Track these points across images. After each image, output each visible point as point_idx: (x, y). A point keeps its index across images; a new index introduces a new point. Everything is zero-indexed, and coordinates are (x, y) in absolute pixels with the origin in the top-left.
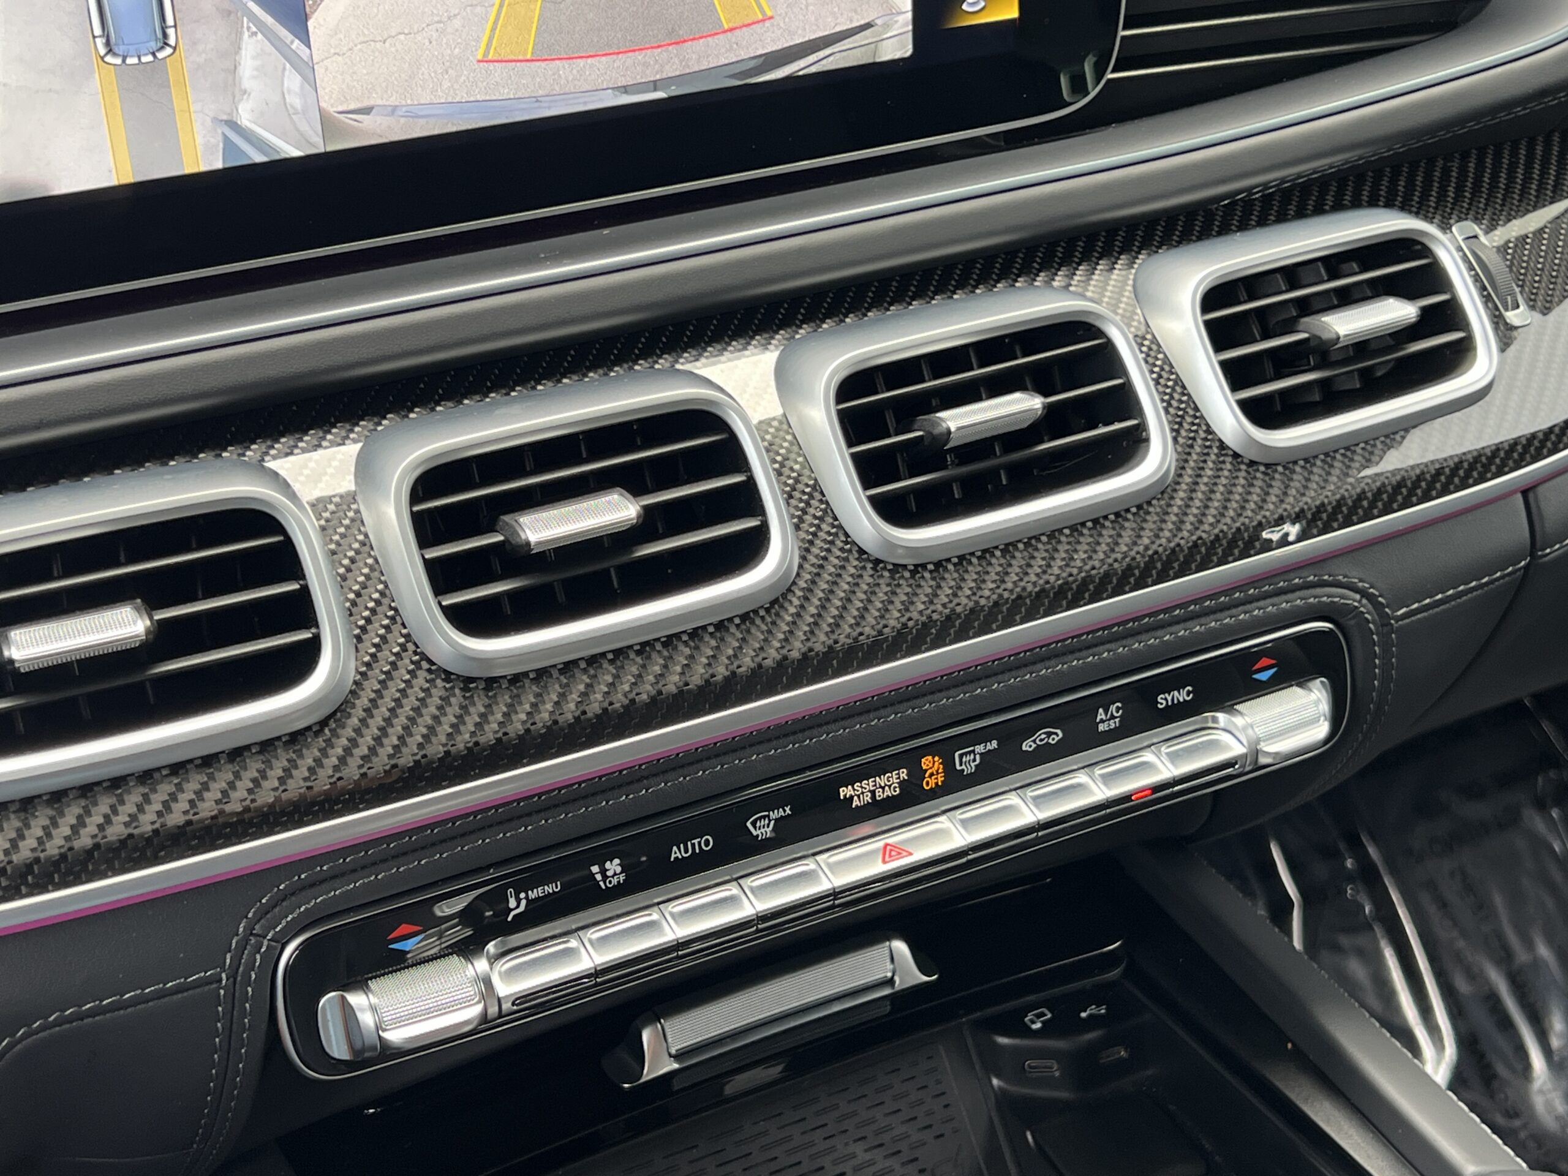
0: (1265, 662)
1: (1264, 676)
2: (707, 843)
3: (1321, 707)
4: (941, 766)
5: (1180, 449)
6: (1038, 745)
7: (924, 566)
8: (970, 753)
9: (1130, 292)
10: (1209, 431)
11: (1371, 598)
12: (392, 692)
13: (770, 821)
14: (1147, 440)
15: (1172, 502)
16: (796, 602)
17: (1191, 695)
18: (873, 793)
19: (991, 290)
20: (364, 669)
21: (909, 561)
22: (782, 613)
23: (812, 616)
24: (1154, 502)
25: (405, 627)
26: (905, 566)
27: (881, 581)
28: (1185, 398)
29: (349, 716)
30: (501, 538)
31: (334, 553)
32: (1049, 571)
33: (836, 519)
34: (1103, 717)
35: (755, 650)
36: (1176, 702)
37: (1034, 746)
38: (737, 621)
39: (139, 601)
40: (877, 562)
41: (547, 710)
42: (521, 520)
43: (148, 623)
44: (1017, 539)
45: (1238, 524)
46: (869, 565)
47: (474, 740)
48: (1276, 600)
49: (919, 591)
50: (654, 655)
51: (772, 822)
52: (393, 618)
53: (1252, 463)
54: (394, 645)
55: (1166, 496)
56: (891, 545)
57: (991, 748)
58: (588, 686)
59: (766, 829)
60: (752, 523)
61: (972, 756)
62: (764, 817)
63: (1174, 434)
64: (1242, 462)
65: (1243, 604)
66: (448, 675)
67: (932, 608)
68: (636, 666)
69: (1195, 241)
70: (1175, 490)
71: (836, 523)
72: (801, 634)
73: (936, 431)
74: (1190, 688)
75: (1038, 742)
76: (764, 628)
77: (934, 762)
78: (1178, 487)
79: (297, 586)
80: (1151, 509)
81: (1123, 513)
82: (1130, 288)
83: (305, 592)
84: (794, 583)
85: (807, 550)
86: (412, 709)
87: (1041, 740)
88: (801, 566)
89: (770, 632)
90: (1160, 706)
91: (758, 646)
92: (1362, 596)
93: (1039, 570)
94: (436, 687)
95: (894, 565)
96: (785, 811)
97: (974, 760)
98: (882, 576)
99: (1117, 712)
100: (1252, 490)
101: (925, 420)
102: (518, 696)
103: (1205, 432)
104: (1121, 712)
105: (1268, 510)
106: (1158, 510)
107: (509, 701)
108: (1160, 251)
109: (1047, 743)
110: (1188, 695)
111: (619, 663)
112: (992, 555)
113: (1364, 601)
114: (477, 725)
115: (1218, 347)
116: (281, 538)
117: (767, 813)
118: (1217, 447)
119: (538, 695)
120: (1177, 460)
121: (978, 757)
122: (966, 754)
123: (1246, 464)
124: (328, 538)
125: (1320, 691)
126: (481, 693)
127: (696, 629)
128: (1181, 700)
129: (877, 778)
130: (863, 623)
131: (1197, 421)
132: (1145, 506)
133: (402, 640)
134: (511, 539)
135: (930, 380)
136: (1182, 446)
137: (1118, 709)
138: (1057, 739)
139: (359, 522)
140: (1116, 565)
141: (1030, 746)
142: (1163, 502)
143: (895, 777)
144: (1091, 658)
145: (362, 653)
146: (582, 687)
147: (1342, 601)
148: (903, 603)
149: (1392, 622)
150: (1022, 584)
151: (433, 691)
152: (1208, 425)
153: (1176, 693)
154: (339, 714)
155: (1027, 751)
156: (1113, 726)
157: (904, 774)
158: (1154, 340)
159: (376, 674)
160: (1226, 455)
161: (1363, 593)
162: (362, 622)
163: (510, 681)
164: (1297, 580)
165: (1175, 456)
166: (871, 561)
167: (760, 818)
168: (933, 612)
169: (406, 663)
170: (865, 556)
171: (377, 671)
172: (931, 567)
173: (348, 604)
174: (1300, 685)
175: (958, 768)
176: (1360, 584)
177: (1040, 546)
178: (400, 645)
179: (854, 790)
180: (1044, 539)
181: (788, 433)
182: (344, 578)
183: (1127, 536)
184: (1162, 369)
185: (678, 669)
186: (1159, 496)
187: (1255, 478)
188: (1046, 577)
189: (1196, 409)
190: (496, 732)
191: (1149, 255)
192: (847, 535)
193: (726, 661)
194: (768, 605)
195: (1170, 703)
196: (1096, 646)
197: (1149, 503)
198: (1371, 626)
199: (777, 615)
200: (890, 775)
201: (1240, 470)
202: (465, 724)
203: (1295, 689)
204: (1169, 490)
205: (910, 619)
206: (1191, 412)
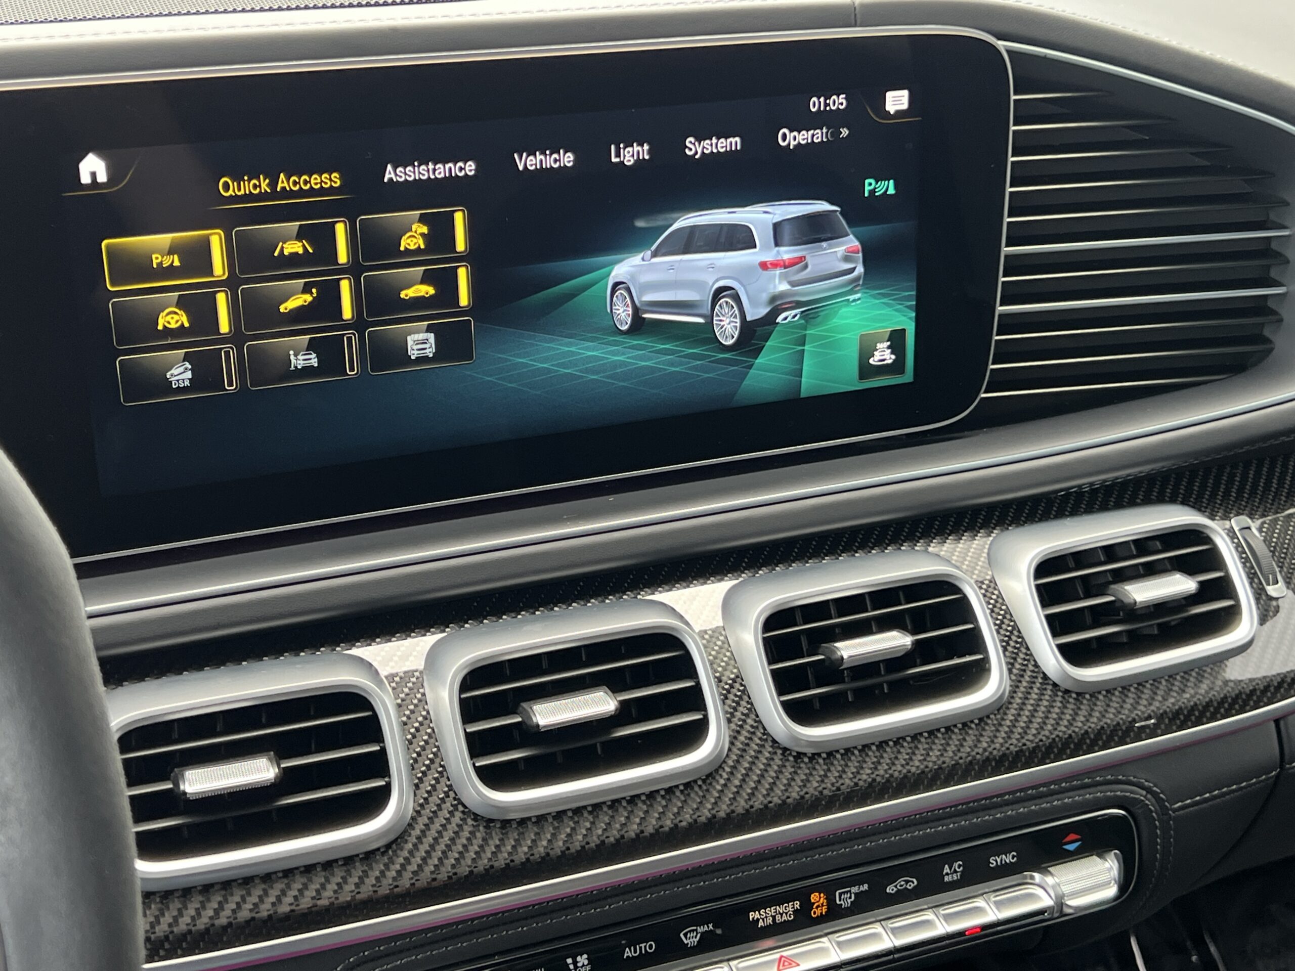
0: (1072, 836)
1: (1071, 847)
2: (651, 947)
3: (1112, 874)
4: (825, 901)
5: (1013, 677)
6: (898, 889)
7: (819, 755)
8: (847, 892)
9: (985, 558)
10: (1036, 665)
11: (1155, 795)
12: (436, 826)
13: (697, 934)
14: (989, 670)
15: (1005, 717)
16: (725, 776)
17: (1015, 859)
18: (774, 917)
19: (883, 552)
20: (419, 808)
21: (810, 751)
22: (714, 784)
23: (736, 787)
24: (992, 716)
25: (449, 780)
26: (805, 754)
27: (787, 764)
28: (1020, 640)
29: (406, 842)
30: (520, 719)
31: (405, 724)
32: (911, 763)
33: (757, 716)
34: (948, 871)
35: (693, 810)
36: (1003, 862)
37: (895, 889)
38: (681, 788)
39: (272, 753)
40: (785, 749)
41: (543, 846)
42: (535, 707)
43: (277, 770)
44: (889, 738)
45: (1053, 736)
46: (779, 752)
47: (491, 863)
48: (1082, 792)
49: (814, 773)
50: (621, 810)
51: (699, 935)
52: (440, 773)
53: (1067, 692)
54: (441, 792)
55: (1001, 711)
56: (796, 739)
57: (863, 890)
58: (573, 829)
59: (694, 939)
60: (698, 716)
61: (849, 895)
62: (693, 931)
63: (1010, 666)
64: (1059, 690)
65: (1057, 794)
66: (476, 817)
67: (824, 786)
68: (608, 817)
69: (1037, 522)
70: (1008, 708)
71: (757, 719)
72: (727, 799)
73: (834, 657)
74: (1014, 853)
75: (898, 886)
76: (701, 794)
77: (820, 898)
78: (1010, 706)
79: (378, 748)
80: (989, 722)
81: (969, 724)
82: (985, 555)
83: (383, 751)
84: (724, 762)
85: (735, 738)
86: (449, 840)
87: (901, 886)
88: (730, 750)
89: (704, 796)
90: (991, 865)
91: (695, 806)
92: (1148, 792)
93: (904, 762)
94: (467, 824)
95: (798, 752)
96: (708, 927)
97: (850, 898)
98: (788, 760)
99: (959, 868)
100: (1066, 711)
101: (827, 648)
102: (523, 833)
103: (1033, 666)
104: (961, 868)
105: (1076, 727)
106: (995, 722)
107: (517, 837)
108: (1010, 528)
109: (906, 888)
110: (1013, 859)
111: (595, 813)
112: (870, 749)
113: (1149, 796)
114: (493, 853)
115: (1045, 604)
116: (370, 713)
117: (695, 928)
118: (1042, 678)
119: (537, 834)
120: (1011, 686)
121: (853, 896)
122: (844, 893)
123: (1062, 692)
124: (402, 713)
125: (1113, 861)
126: (498, 830)
127: (652, 792)
128: (1008, 861)
129: (778, 907)
130: (772, 794)
131: (1028, 657)
132: (985, 719)
133: (446, 789)
134: (526, 721)
135: (836, 618)
136: (1015, 675)
137: (959, 866)
138: (912, 885)
139: (424, 702)
140: (961, 761)
141: (893, 890)
142: (999, 716)
143: (790, 907)
144: (941, 828)
145: (418, 797)
146: (568, 830)
147: (1132, 795)
148: (802, 781)
149: (1170, 812)
150: (890, 772)
151: (465, 827)
152: (1035, 661)
153: (1004, 856)
154: (399, 840)
155: (891, 894)
156: (955, 878)
157: (797, 904)
158: (1000, 596)
159: (426, 812)
160: (1048, 684)
161: (1149, 790)
162: (420, 775)
163: (518, 823)
164: (1098, 778)
165: (1009, 682)
166: (781, 748)
167: (690, 931)
168: (824, 788)
169: (447, 806)
170: (777, 745)
171: (428, 811)
172: (824, 755)
173: (411, 761)
174: (1100, 856)
175: (838, 902)
176: (1147, 784)
177: (905, 744)
178: (445, 792)
179: (760, 914)
180: (909, 739)
181: (728, 651)
182: (410, 742)
183: (970, 741)
184: (1004, 617)
185: (638, 820)
186: (996, 712)
187: (1068, 702)
188: (908, 767)
189: (1028, 648)
190: (506, 859)
191: (1002, 531)
192: (765, 729)
193: (672, 817)
194: (704, 777)
195: (999, 863)
196: (945, 819)
197: (988, 717)
198: (1154, 814)
199: (710, 784)
200: (786, 905)
201: (1057, 696)
202: (485, 852)
203: (1095, 858)
204: (1004, 707)
205: (807, 793)
206: (1024, 650)
